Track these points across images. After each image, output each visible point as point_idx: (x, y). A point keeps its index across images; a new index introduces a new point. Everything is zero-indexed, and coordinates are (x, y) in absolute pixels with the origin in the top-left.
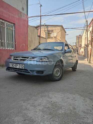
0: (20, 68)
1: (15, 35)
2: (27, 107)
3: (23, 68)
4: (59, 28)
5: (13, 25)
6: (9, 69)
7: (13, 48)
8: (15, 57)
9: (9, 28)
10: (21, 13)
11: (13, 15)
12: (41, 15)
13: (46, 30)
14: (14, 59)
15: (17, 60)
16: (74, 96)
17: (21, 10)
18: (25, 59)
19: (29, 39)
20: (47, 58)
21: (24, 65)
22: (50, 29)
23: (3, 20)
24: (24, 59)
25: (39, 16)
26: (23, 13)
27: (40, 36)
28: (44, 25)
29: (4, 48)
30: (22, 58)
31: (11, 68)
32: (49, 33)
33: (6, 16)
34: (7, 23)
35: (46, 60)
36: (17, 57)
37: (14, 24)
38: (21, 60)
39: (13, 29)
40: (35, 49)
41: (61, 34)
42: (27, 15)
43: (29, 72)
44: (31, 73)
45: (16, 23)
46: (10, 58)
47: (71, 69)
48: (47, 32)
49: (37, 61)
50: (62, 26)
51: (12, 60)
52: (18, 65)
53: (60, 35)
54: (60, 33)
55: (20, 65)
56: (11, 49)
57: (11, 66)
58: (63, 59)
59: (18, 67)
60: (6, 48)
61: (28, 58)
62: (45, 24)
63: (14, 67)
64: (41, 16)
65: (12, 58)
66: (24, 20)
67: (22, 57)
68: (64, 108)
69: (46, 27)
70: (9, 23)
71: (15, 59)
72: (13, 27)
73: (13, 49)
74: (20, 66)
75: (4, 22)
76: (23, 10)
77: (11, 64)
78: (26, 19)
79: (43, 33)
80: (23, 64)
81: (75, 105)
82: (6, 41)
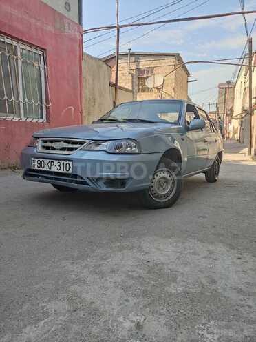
0: (61, 171)
1: (46, 82)
3: (70, 172)
4: (170, 61)
5: (41, 53)
6: (30, 174)
7: (42, 118)
8: (46, 142)
9: (28, 61)
10: (62, 17)
11: (38, 24)
12: (120, 24)
13: (134, 67)
14: (43, 147)
15: (53, 149)
16: (211, 248)
17: (62, 10)
18: (75, 146)
19: (86, 92)
21: (70, 163)
22: (144, 64)
23: (12, 37)
24: (70, 146)
25: (115, 27)
26: (69, 19)
27: (115, 86)
28: (127, 55)
29: (16, 119)
31: (36, 171)
32: (141, 77)
33: (19, 26)
34: (23, 47)
35: (134, 149)
36: (51, 142)
37: (44, 50)
38: (63, 149)
39: (42, 65)
40: (102, 120)
41: (175, 79)
42: (80, 23)
43: (85, 183)
44: (92, 186)
45: (49, 48)
46: (32, 145)
48: (134, 72)
49: (107, 152)
50: (178, 58)
51: (40, 149)
52: (56, 162)
53: (174, 81)
54: (172, 76)
55: (62, 162)
56: (35, 120)
57: (35, 165)
58: (179, 148)
59: (54, 169)
60: (24, 119)
61: (82, 143)
62: (131, 52)
63: (45, 169)
64: (118, 27)
65: (40, 144)
66: (73, 40)
67: (65, 142)
68: (184, 279)
69: (133, 59)
70: (29, 49)
71: (48, 148)
72: (42, 57)
73: (41, 120)
74: (62, 166)
75: (14, 43)
76: (69, 10)
77: (37, 160)
78: (78, 36)
79: (124, 78)
80: (70, 160)
81: (215, 270)
82: (21, 99)
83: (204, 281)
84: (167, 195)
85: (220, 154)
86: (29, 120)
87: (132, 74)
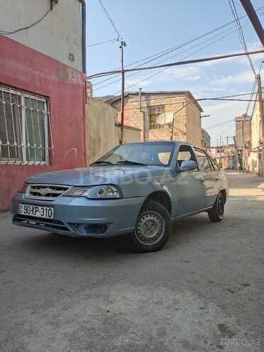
0: (44, 217)
1: (49, 127)
2: (36, 325)
3: (52, 218)
4: (181, 99)
5: (44, 100)
6: (18, 219)
7: (45, 160)
8: (34, 187)
9: (32, 109)
10: (65, 67)
11: (42, 75)
12: (125, 69)
13: (145, 106)
14: (31, 193)
15: (40, 195)
16: (178, 297)
17: (66, 61)
18: (59, 192)
19: (91, 133)
20: (116, 190)
21: (52, 209)
22: (153, 102)
23: (16, 88)
24: (54, 192)
25: (119, 72)
26: (72, 68)
27: (121, 125)
28: (137, 94)
29: (18, 162)
30: (50, 191)
31: (23, 216)
32: (152, 115)
33: (23, 78)
34: (27, 96)
35: (115, 193)
36: (39, 188)
37: (47, 98)
38: (48, 195)
39: (45, 111)
40: (98, 163)
41: (187, 116)
42: (84, 71)
43: (66, 229)
44: (72, 231)
45: (52, 96)
47: (206, 214)
48: (146, 110)
49: (87, 198)
50: (189, 95)
51: (27, 194)
52: (40, 208)
53: (185, 117)
55: (45, 208)
56: (37, 163)
57: (22, 211)
59: (38, 215)
60: (26, 163)
61: (65, 189)
62: (142, 91)
63: (30, 214)
64: (123, 72)
65: (29, 189)
66: (75, 86)
67: (51, 188)
68: (135, 331)
69: (144, 98)
70: (33, 97)
71: (35, 194)
72: (45, 105)
73: (43, 163)
74: (45, 212)
75: (19, 93)
76: (73, 60)
77: (24, 205)
78: (81, 83)
79: (135, 116)
80: (52, 207)
81: (170, 322)
82: (24, 144)
83: (154, 333)
84: (155, 238)
85: (223, 192)
86: (31, 163)
87: (144, 112)
